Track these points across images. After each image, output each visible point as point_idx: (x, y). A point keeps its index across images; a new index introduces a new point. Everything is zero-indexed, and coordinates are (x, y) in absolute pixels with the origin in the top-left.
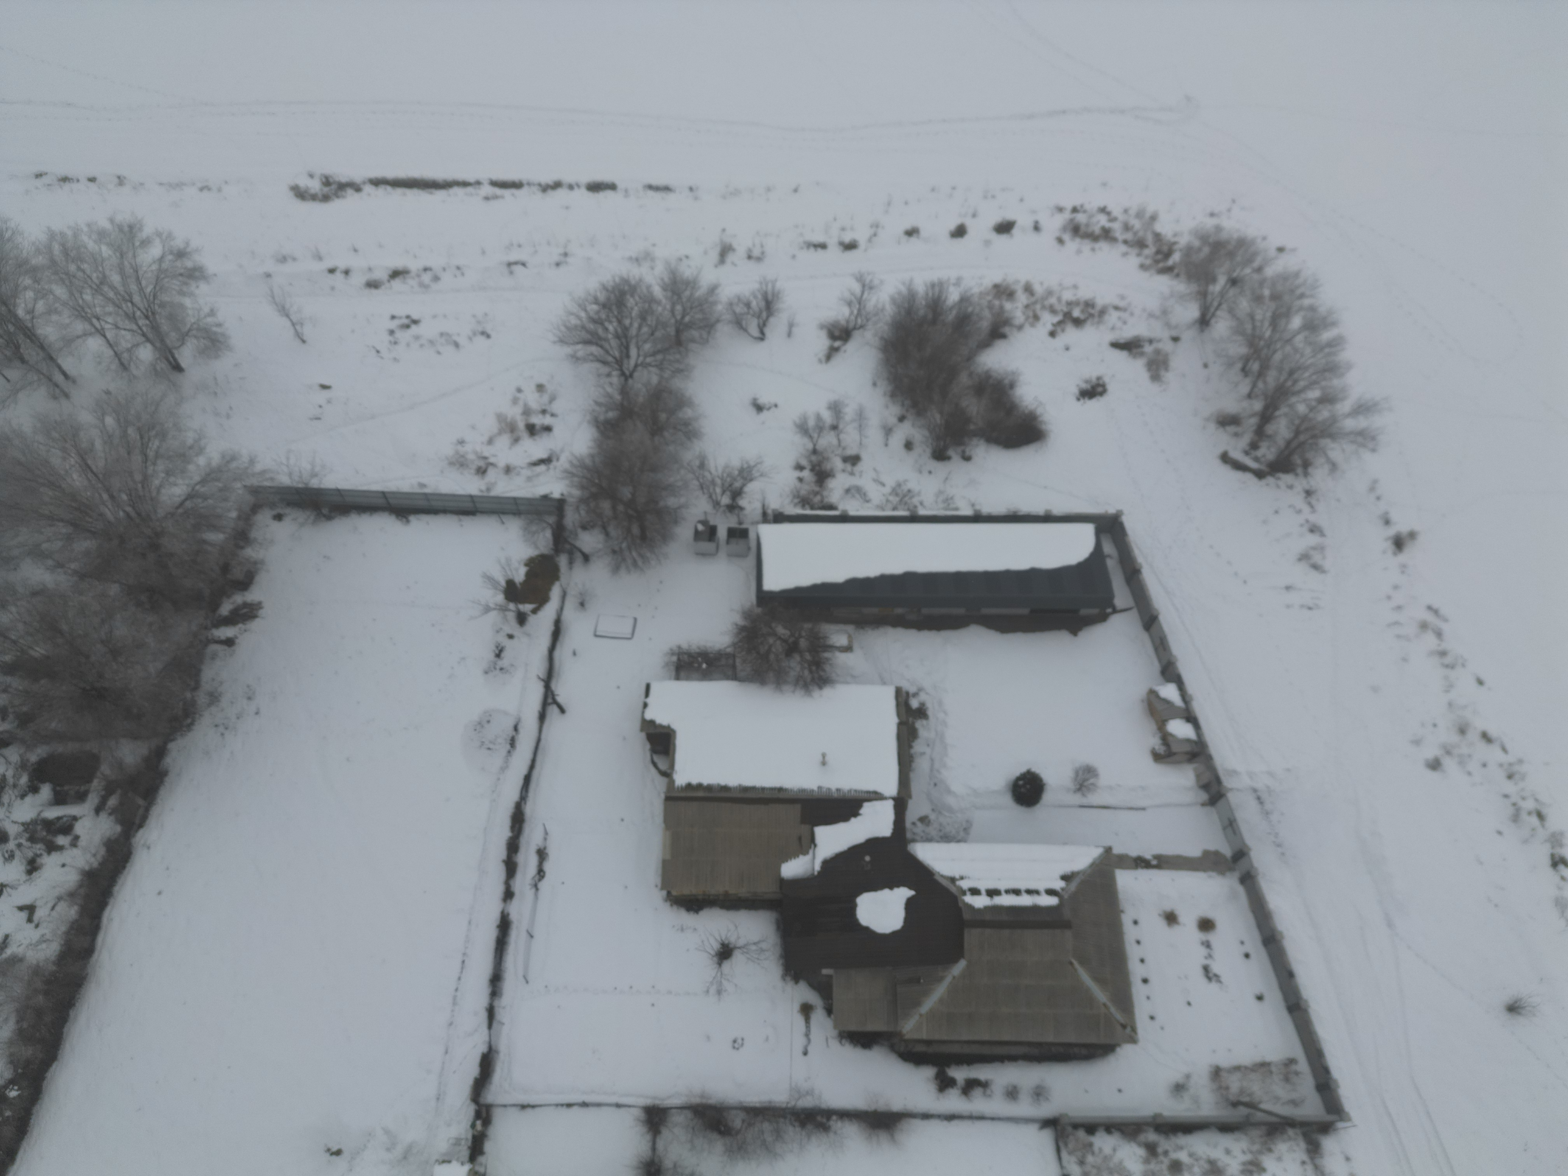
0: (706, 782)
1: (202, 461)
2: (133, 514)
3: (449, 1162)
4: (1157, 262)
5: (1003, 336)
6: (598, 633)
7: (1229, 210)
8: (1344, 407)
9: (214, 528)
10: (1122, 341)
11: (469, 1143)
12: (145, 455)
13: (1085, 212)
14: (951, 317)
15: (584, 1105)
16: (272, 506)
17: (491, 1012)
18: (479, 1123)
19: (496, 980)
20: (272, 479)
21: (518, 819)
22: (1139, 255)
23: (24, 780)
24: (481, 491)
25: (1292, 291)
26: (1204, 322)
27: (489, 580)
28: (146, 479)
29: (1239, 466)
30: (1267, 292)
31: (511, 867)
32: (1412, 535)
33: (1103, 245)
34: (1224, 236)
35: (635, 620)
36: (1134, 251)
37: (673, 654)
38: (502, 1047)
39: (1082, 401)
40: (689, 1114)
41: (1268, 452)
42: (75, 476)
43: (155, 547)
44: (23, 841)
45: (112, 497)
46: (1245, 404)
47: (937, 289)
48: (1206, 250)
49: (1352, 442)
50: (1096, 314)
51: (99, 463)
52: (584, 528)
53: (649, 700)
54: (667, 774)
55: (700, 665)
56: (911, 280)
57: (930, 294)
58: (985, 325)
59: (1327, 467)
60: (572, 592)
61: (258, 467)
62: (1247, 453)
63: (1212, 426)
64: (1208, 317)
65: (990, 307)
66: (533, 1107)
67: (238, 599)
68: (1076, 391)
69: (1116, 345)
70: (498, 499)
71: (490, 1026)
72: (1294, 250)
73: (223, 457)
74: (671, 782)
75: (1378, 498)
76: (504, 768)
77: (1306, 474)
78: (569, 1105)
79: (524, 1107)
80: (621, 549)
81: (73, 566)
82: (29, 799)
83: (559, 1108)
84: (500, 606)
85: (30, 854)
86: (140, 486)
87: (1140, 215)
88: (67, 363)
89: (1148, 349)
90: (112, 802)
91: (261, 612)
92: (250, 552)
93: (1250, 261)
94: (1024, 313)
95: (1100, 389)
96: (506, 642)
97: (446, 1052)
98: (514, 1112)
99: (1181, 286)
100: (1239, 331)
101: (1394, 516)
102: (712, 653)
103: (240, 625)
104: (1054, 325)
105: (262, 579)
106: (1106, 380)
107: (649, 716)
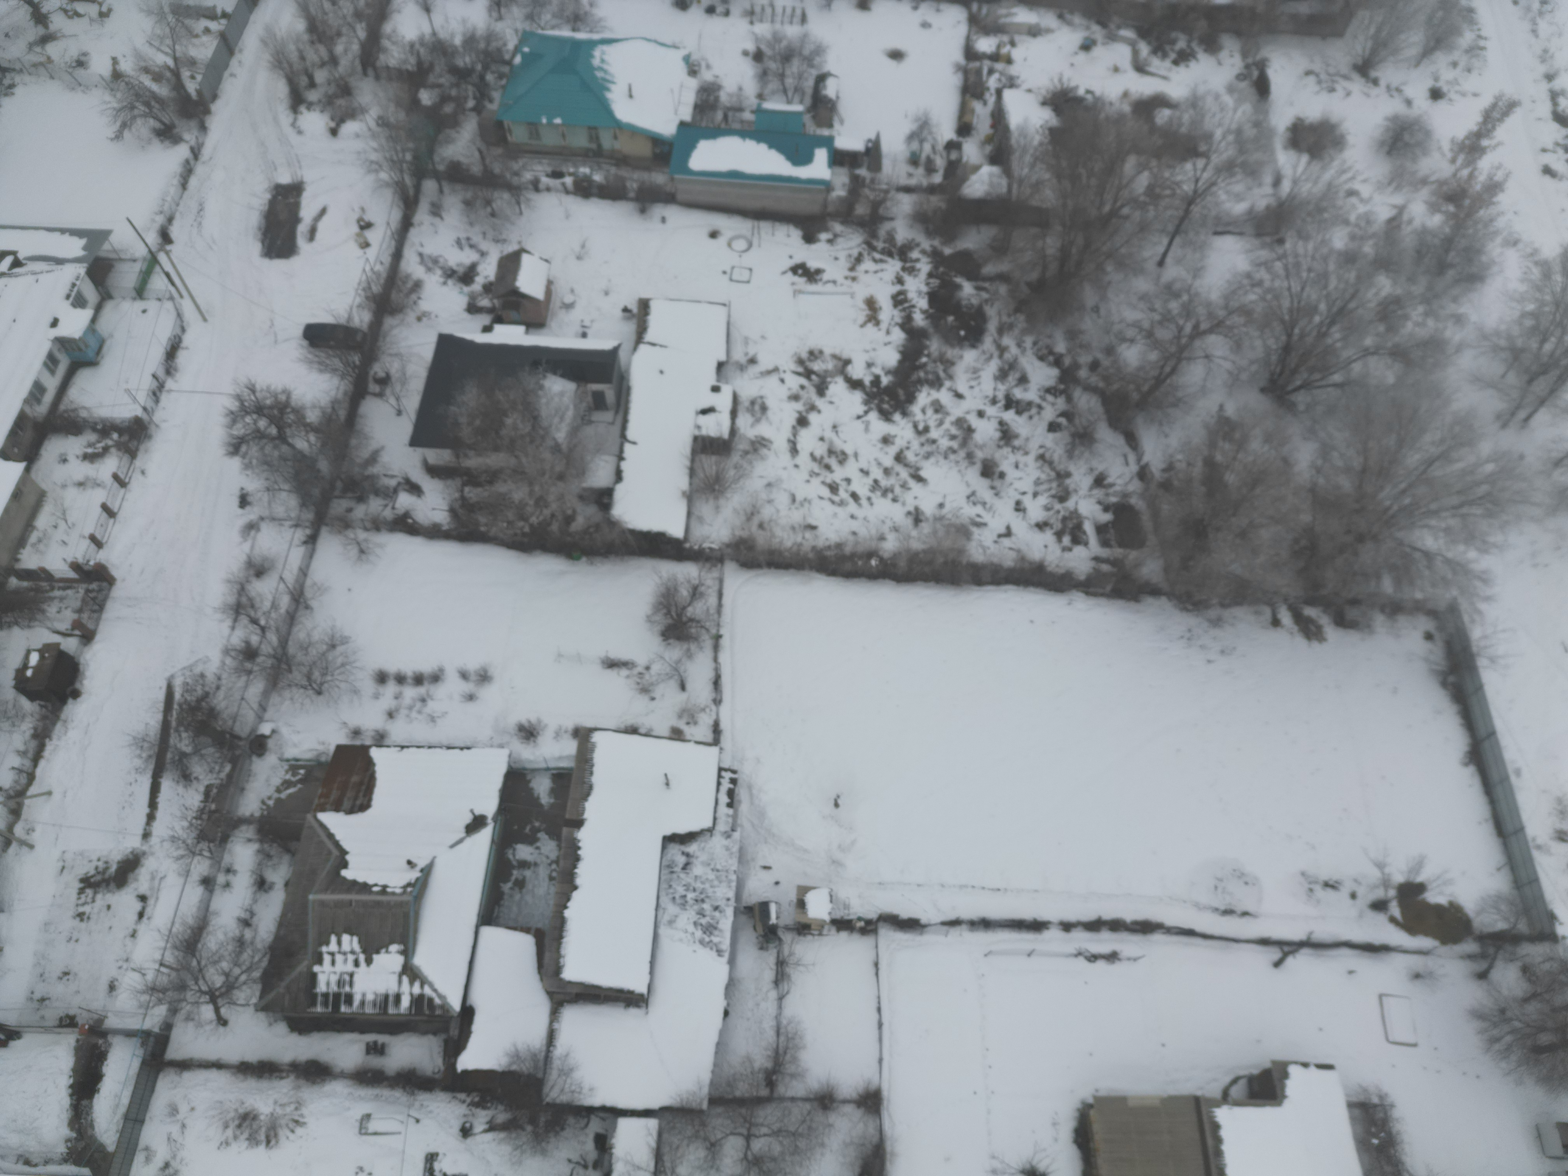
0: (1225, 1147)
1: (1472, 554)
2: (1391, 512)
3: (831, 901)
6: (1384, 999)
9: (1398, 582)
11: (846, 918)
12: (1461, 505)
15: (880, 1025)
16: (1441, 628)
17: (955, 923)
18: (862, 924)
19: (985, 924)
20: (1473, 621)
21: (1145, 928)
23: (1113, 500)
24: (1534, 839)
27: (1419, 865)
28: (1435, 513)
31: (1095, 926)
35: (1415, 1045)
37: (1381, 1097)
38: (927, 938)
40: (875, 1140)
42: (1417, 457)
43: (1361, 539)
44: (1062, 513)
45: (1404, 492)
51: (1437, 471)
52: (1525, 970)
53: (1313, 1070)
54: (1225, 1098)
55: (1375, 1136)
60: (1429, 963)
61: (1483, 606)
66: (877, 974)
67: (1325, 621)
70: (1529, 861)
71: (944, 923)
73: (1484, 572)
74: (1218, 1104)
76: (1197, 906)
78: (879, 1010)
79: (876, 965)
80: (1511, 1020)
81: (1321, 481)
82: (1098, 508)
83: (876, 1000)
84: (1389, 880)
85: (1052, 521)
86: (1423, 510)
88: (1542, 416)
90: (1105, 568)
91: (1315, 644)
92: (1379, 620)
96: (1345, 892)
97: (919, 885)
98: (871, 956)
102: (1396, 1151)
103: (1296, 628)
105: (1351, 637)
107: (1294, 1071)
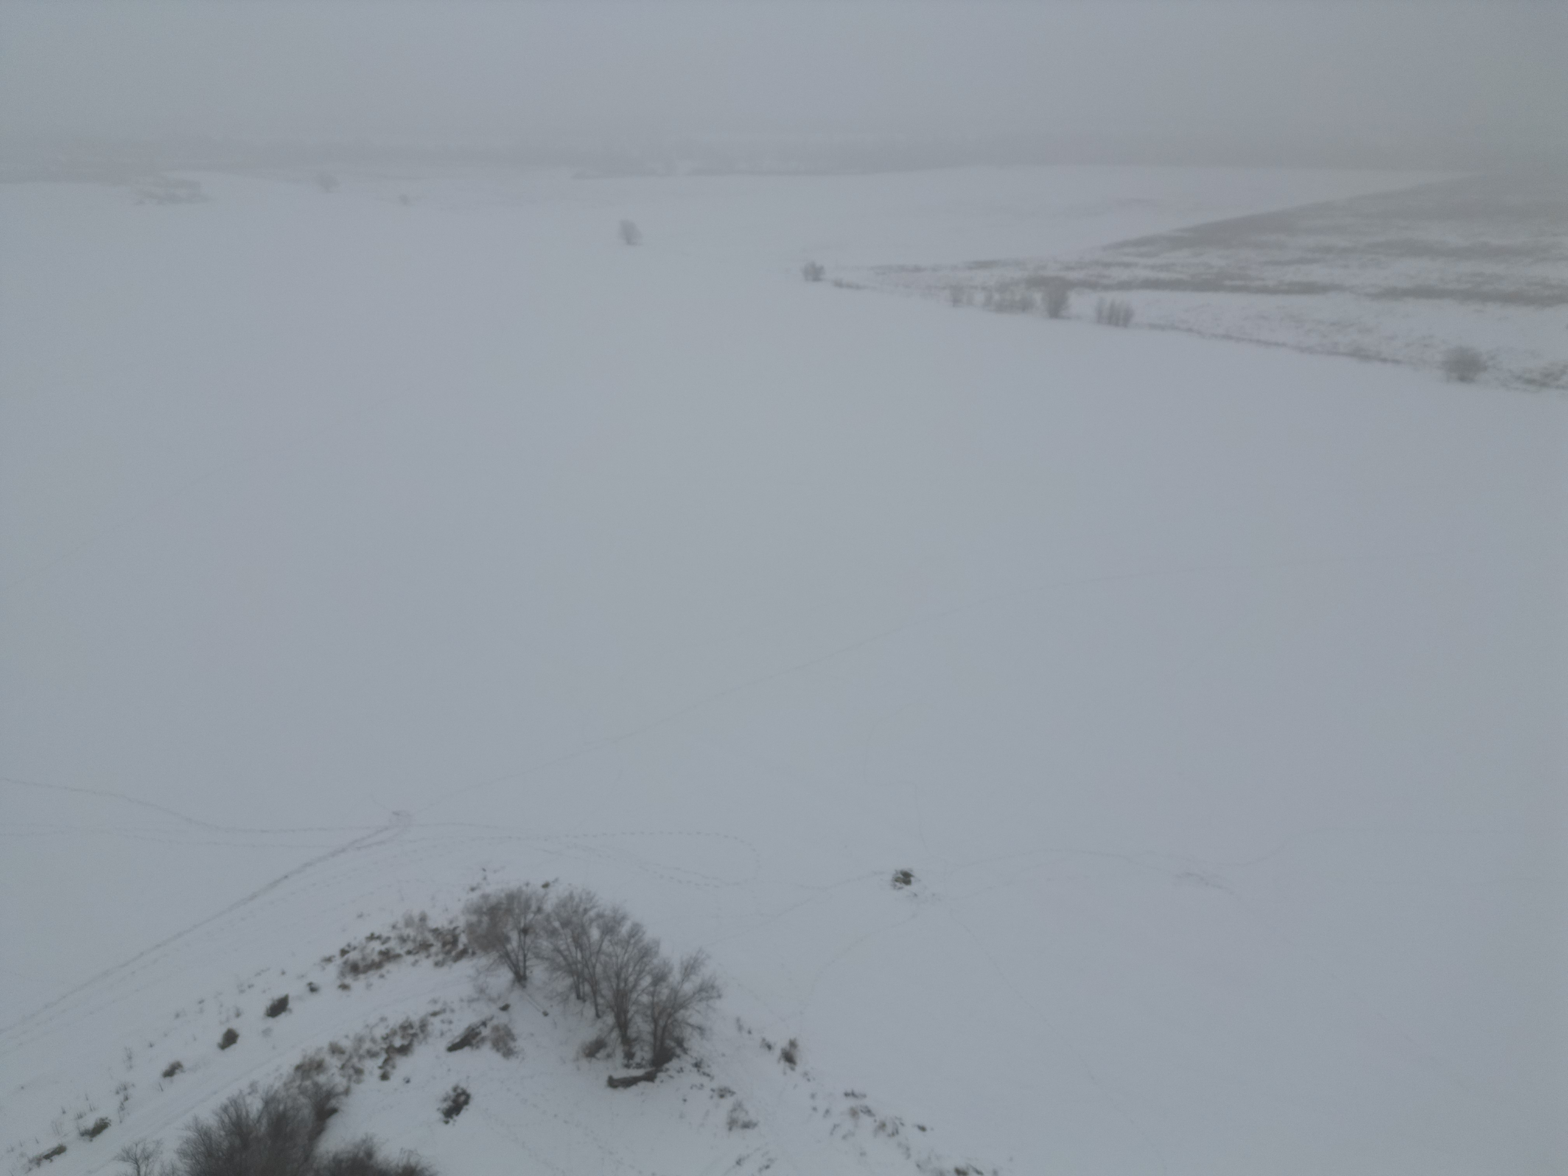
4: (448, 953)
5: (334, 1111)
7: (485, 878)
8: (675, 977)
10: (458, 1040)
13: (355, 948)
14: (263, 1128)
22: (428, 957)
25: (576, 912)
26: (520, 978)
29: (628, 1083)
30: (557, 924)
32: (793, 1044)
33: (389, 967)
34: (493, 901)
36: (422, 955)
39: (451, 1122)
41: (644, 1053)
46: (599, 1024)
47: (232, 1110)
48: (485, 919)
49: (700, 1000)
50: (418, 1031)
56: (196, 1119)
57: (227, 1120)
58: (307, 1113)
59: (696, 1034)
62: (627, 1066)
63: (584, 1063)
64: (522, 973)
65: (303, 1091)
68: (440, 1116)
69: (454, 1048)
72: (556, 880)
75: (750, 1032)
77: (685, 1051)
87: (409, 923)
89: (485, 1032)
93: (527, 907)
94: (344, 1076)
95: (462, 1098)
99: (483, 961)
100: (555, 967)
101: (770, 1039)
104: (380, 1068)
106: (463, 1085)
